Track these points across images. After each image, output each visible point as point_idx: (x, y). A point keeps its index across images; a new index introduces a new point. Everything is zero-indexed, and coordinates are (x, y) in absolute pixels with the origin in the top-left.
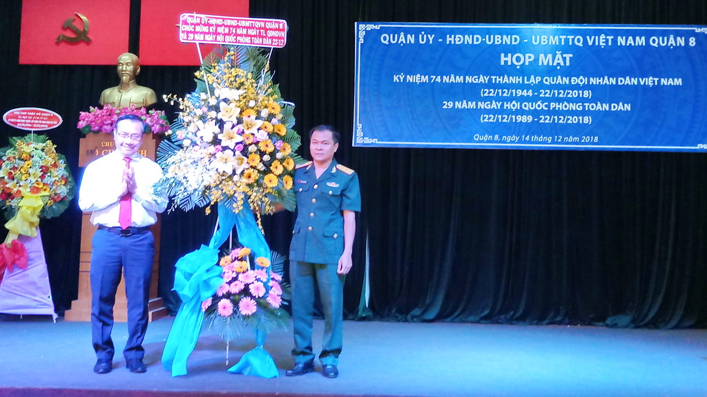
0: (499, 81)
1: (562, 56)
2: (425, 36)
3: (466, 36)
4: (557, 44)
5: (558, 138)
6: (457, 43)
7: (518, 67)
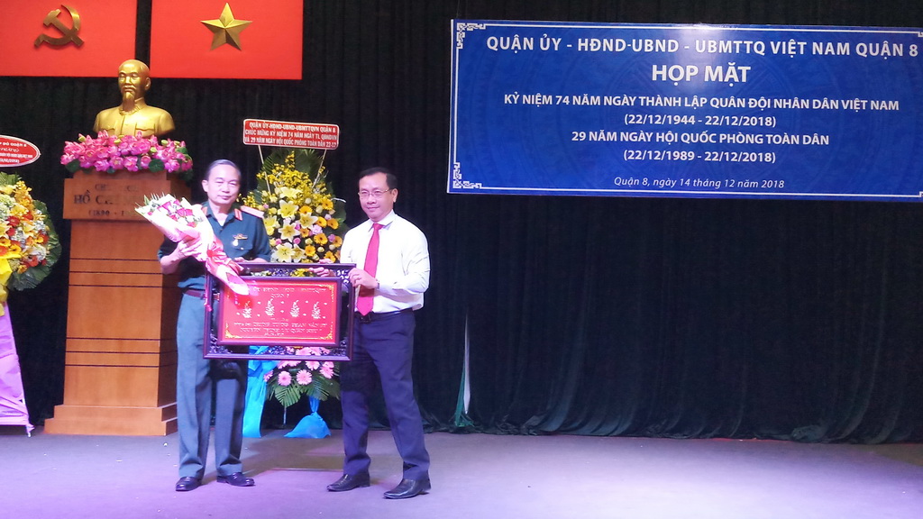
0: (650, 103)
1: (736, 68)
2: (548, 39)
3: (605, 41)
4: (730, 52)
5: (730, 183)
6: (592, 49)
7: (676, 84)
